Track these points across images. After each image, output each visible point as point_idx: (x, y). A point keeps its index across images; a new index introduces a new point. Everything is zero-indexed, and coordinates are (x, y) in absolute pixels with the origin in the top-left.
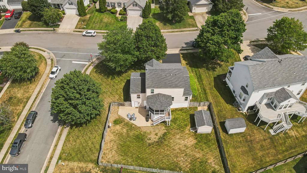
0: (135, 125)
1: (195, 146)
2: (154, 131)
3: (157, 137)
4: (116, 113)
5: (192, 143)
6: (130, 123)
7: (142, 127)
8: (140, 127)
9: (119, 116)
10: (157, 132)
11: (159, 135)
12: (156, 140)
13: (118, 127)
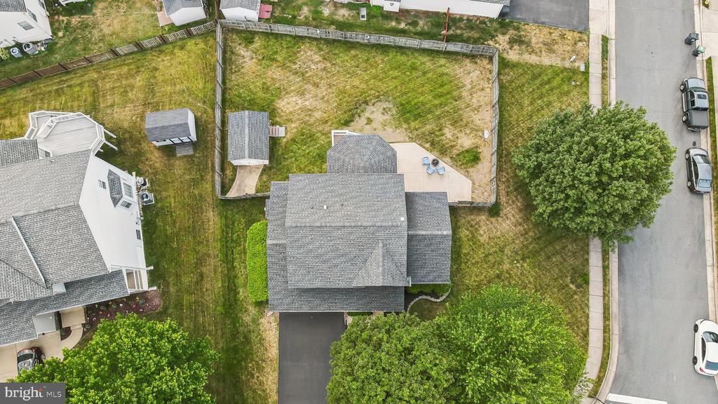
0: (424, 148)
1: (280, 92)
2: (375, 129)
3: (367, 114)
4: (477, 184)
5: (286, 100)
6: (437, 154)
7: (404, 142)
8: (410, 141)
9: (467, 175)
10: (368, 127)
11: (363, 121)
12: (370, 108)
13: (466, 142)
